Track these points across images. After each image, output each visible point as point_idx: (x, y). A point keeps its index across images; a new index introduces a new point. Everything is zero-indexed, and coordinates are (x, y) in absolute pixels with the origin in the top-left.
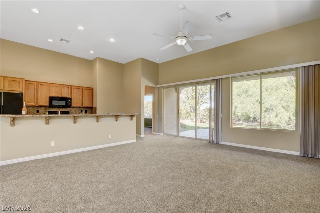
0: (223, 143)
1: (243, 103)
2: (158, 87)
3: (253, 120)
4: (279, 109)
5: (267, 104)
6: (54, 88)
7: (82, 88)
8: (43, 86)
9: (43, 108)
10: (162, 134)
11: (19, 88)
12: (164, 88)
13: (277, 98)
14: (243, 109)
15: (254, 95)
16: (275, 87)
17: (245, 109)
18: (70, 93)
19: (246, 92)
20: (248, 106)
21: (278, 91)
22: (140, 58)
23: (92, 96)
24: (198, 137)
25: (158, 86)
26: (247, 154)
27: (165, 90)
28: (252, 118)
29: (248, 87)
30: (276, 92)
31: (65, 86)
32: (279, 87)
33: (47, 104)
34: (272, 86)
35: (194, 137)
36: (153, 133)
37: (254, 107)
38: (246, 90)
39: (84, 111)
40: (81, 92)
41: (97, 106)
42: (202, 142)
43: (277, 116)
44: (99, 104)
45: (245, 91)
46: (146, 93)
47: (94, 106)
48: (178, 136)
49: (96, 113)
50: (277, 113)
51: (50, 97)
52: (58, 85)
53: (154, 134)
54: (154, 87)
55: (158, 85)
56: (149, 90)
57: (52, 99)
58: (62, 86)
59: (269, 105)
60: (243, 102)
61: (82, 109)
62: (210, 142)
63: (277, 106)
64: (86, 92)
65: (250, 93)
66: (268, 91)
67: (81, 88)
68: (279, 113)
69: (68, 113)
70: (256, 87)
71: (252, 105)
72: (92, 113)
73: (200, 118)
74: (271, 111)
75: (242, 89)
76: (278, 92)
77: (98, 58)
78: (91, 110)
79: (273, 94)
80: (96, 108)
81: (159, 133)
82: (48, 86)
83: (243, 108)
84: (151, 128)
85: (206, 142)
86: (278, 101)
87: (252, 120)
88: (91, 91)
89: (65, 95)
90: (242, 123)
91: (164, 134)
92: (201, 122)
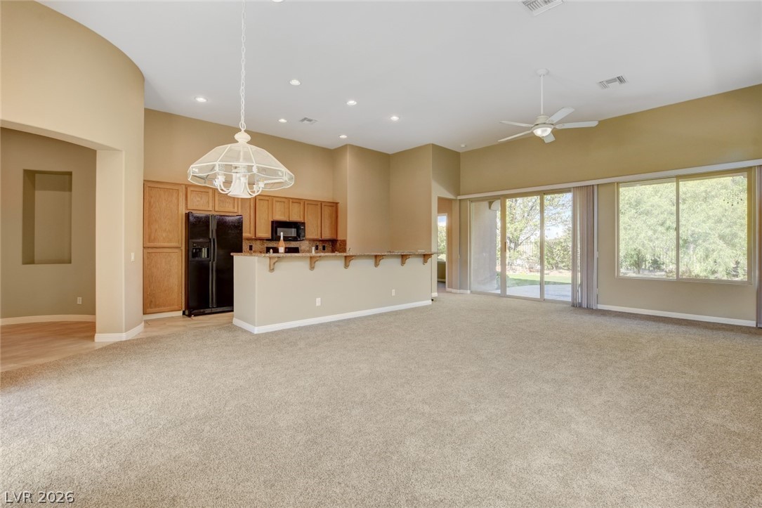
0: (600, 307)
1: (629, 229)
2: (460, 200)
3: (651, 266)
4: (712, 241)
5: (684, 232)
6: (278, 204)
7: (321, 204)
8: (262, 202)
9: (258, 242)
10: (469, 292)
11: (234, 207)
12: (472, 200)
13: (709, 217)
14: (631, 242)
15: (656, 212)
16: (704, 194)
17: (634, 242)
18: (302, 213)
19: (636, 206)
20: (642, 236)
21: (711, 202)
22: (429, 144)
23: (337, 217)
24: (546, 297)
25: (459, 198)
26: (653, 323)
27: (473, 204)
28: (647, 263)
29: (641, 195)
30: (704, 206)
31: (294, 201)
32: (713, 193)
33: (268, 235)
34: (697, 192)
35: (538, 296)
36: (448, 289)
37: (655, 236)
38: (636, 202)
39: (320, 247)
40: (319, 210)
41: (348, 237)
42: (558, 305)
43: (707, 256)
44: (352, 233)
45: (634, 204)
46: (440, 211)
47: (340, 238)
48: (503, 295)
49: (344, 250)
50: (707, 249)
51: (272, 222)
52: (267, 198)
53: (451, 292)
54: (450, 201)
55: (459, 195)
56: (445, 205)
57: (276, 225)
58: (291, 200)
59: (690, 232)
60: (629, 227)
61: (318, 243)
62: (573, 306)
63: (707, 235)
64: (327, 211)
65: (644, 207)
66: (687, 202)
67: (319, 204)
68: (713, 250)
69: (296, 250)
70: (659, 195)
71: (650, 233)
72: (333, 251)
73: (528, 262)
74: (692, 246)
75: (627, 198)
76: (710, 204)
77: (350, 145)
78: (333, 245)
79: (698, 210)
80: (344, 242)
81: (462, 291)
82: (270, 202)
83: (631, 239)
84: (445, 282)
85: (565, 306)
86: (710, 223)
87: (648, 265)
88: (334, 208)
89: (295, 218)
90: (625, 271)
91: (471, 292)
92: (531, 271)
